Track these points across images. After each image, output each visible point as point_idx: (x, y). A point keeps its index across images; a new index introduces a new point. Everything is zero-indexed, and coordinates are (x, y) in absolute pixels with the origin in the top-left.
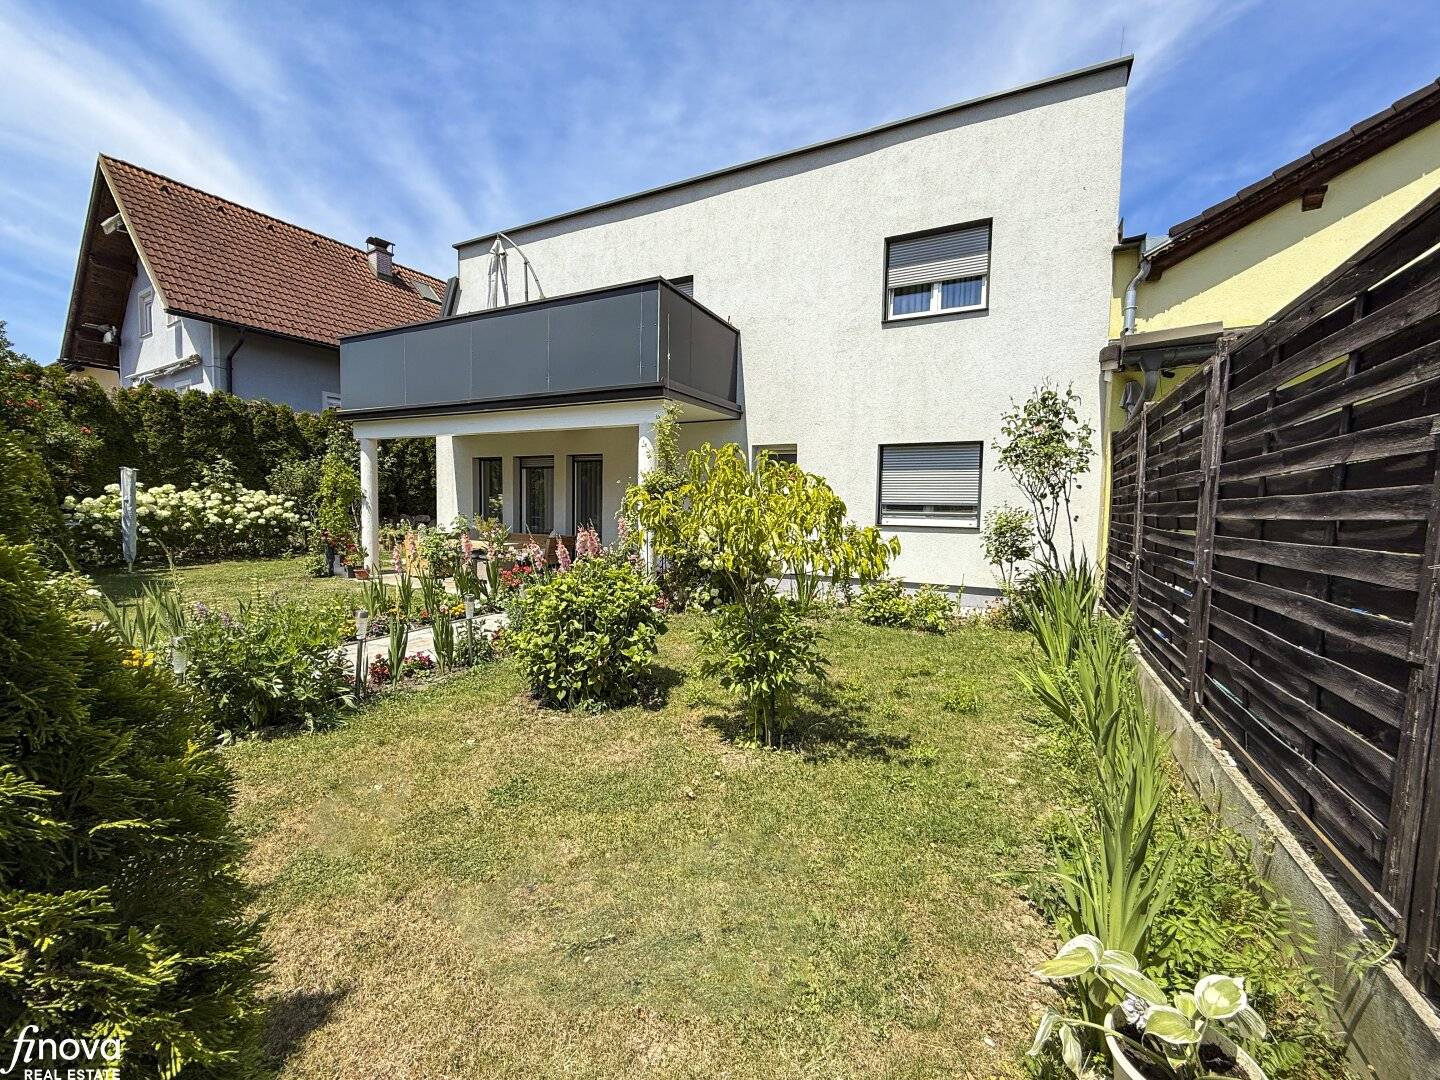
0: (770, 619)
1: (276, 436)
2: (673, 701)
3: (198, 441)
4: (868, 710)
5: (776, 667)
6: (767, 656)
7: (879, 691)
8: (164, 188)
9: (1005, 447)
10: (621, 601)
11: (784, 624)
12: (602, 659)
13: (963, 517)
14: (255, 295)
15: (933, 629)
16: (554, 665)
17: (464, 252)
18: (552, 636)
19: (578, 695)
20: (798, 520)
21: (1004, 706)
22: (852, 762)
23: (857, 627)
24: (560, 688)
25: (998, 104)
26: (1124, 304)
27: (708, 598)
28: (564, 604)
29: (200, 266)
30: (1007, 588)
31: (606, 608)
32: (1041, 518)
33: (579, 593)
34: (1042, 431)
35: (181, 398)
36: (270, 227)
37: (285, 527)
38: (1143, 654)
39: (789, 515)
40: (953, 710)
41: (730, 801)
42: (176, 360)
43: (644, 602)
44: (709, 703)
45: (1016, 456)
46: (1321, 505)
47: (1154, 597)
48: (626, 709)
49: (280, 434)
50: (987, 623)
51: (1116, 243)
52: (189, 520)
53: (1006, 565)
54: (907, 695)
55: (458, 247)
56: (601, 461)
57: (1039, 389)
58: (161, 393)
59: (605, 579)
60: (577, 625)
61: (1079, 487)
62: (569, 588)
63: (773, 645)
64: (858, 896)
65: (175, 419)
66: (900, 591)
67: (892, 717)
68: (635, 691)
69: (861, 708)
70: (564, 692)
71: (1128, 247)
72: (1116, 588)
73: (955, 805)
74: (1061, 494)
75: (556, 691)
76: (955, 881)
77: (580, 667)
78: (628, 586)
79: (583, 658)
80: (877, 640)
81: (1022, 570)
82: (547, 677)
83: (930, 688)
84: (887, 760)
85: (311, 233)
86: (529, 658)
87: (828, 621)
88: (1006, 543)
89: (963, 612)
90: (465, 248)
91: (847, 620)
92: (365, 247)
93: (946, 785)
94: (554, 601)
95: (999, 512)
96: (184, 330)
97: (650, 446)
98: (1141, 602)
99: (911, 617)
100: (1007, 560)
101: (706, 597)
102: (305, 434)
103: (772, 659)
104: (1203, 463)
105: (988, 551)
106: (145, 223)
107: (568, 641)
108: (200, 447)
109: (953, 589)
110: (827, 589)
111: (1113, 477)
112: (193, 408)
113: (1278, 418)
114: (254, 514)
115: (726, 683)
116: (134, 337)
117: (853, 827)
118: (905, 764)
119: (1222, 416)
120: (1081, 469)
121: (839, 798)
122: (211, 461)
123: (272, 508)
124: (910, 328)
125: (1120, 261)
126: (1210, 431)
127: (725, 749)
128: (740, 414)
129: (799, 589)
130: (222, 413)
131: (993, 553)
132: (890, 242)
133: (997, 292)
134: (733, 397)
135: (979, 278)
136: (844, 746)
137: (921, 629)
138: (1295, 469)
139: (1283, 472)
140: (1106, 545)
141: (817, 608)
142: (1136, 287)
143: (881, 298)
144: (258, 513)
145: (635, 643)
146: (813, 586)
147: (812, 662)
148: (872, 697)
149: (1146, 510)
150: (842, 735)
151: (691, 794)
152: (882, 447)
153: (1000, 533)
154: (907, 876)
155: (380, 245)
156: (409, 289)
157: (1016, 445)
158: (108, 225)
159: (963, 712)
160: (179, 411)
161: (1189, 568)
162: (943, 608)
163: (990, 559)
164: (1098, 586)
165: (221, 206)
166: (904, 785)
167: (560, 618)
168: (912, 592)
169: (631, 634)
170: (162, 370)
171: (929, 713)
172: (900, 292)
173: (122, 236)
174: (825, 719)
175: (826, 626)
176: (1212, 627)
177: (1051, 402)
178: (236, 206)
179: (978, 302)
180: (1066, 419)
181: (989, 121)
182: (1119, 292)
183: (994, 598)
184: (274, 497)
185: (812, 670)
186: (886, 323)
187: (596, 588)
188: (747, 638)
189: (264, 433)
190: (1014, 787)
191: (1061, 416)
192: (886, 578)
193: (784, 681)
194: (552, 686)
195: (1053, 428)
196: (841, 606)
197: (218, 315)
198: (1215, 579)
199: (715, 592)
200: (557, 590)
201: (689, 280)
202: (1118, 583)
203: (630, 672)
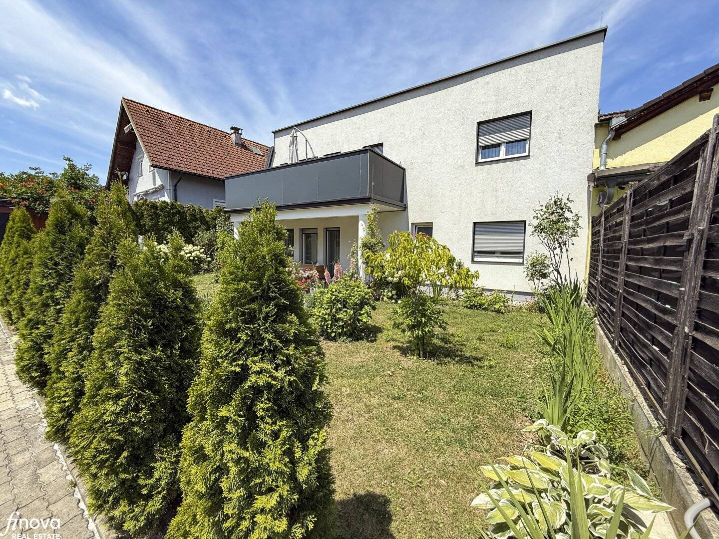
0: (423, 305)
1: (196, 220)
2: (379, 339)
3: (165, 223)
4: (465, 345)
5: (425, 324)
6: (422, 320)
7: (471, 338)
8: (148, 111)
9: (535, 225)
10: (357, 296)
11: (429, 306)
12: (350, 320)
13: (516, 257)
14: (185, 157)
15: (498, 311)
16: (330, 322)
17: (276, 134)
18: (329, 310)
19: (340, 335)
20: (435, 264)
21: (529, 346)
22: (458, 366)
23: (462, 310)
24: (332, 332)
25: (536, 54)
26: (600, 152)
27: (391, 295)
28: (334, 297)
29: (163, 145)
30: (537, 293)
31: (351, 299)
32: (553, 259)
33: (340, 292)
34: (554, 217)
35: (158, 205)
36: (190, 125)
37: (201, 261)
38: (600, 325)
39: (431, 262)
40: (504, 347)
41: (407, 377)
42: (153, 187)
43: (367, 297)
44: (395, 340)
45: (541, 229)
46: (657, 262)
47: (605, 298)
48: (360, 342)
49: (197, 219)
50: (526, 309)
51: (597, 122)
52: (163, 258)
53: (536, 281)
54: (484, 340)
55: (274, 133)
56: (339, 231)
57: (553, 197)
58: (151, 202)
59: (350, 286)
60: (340, 306)
61: (573, 244)
62: (336, 291)
63: (424, 315)
64: (459, 412)
65: (156, 214)
66: (483, 293)
67: (476, 349)
68: (363, 334)
69: (462, 345)
70: (334, 334)
71: (603, 122)
72: (592, 294)
73: (502, 384)
74: (564, 247)
75: (331, 333)
76: (499, 409)
77: (341, 323)
78: (359, 290)
79: (342, 320)
80: (471, 316)
81: (545, 284)
82: (327, 327)
83: (494, 337)
84: (473, 365)
85: (206, 126)
86: (320, 319)
87: (447, 307)
88: (536, 271)
89: (514, 303)
90: (277, 133)
91: (457, 306)
92: (229, 131)
93: (498, 376)
94: (329, 295)
95: (533, 255)
96: (156, 173)
97: (364, 226)
98: (600, 301)
99: (488, 305)
100: (537, 279)
101: (390, 294)
102: (207, 219)
103: (423, 321)
104: (622, 238)
105: (528, 275)
106: (141, 127)
107: (336, 312)
108: (166, 226)
109: (509, 292)
110: (447, 291)
111: (592, 239)
112: (163, 209)
113: (647, 223)
114: (189, 255)
115: (404, 331)
116: (135, 177)
117: (458, 389)
118: (481, 367)
119: (630, 218)
120: (575, 236)
121: (452, 379)
122: (171, 232)
123: (195, 252)
124: (489, 166)
125: (598, 131)
126: (625, 223)
127: (403, 358)
128: (405, 208)
129: (434, 291)
130: (174, 210)
131: (530, 275)
132: (479, 124)
133: (535, 147)
134: (402, 200)
135: (525, 140)
136: (454, 359)
137: (492, 311)
138: (651, 246)
139: (647, 246)
140: (588, 272)
141: (442, 300)
142: (607, 143)
143: (474, 152)
144: (190, 255)
145: (363, 314)
146: (441, 290)
147: (440, 324)
148: (467, 340)
149: (603, 257)
150: (453, 355)
151: (391, 374)
152: (475, 224)
153: (533, 265)
154: (479, 407)
155: (236, 130)
156: (249, 150)
157: (541, 224)
158: (126, 129)
159: (509, 348)
160: (157, 210)
161: (616, 285)
162: (504, 302)
163: (528, 278)
164: (584, 292)
165: (170, 117)
166: (480, 375)
167: (332, 303)
168: (488, 293)
169: (361, 310)
170: (147, 191)
171: (493, 348)
172: (484, 148)
173: (132, 133)
174: (446, 348)
175: (447, 309)
176: (623, 312)
177: (559, 203)
178: (176, 116)
179: (524, 152)
180: (567, 211)
181: (531, 63)
182: (598, 145)
183: (530, 297)
184: (196, 247)
185: (440, 327)
186: (477, 163)
187: (347, 290)
188: (413, 312)
189: (191, 219)
190: (529, 378)
191: (564, 210)
192: (476, 287)
193: (428, 330)
194: (329, 331)
195: (560, 216)
196: (453, 299)
197: (171, 167)
198: (625, 290)
199: (394, 292)
200: (331, 291)
201: (381, 145)
202: (592, 291)
203: (361, 326)
